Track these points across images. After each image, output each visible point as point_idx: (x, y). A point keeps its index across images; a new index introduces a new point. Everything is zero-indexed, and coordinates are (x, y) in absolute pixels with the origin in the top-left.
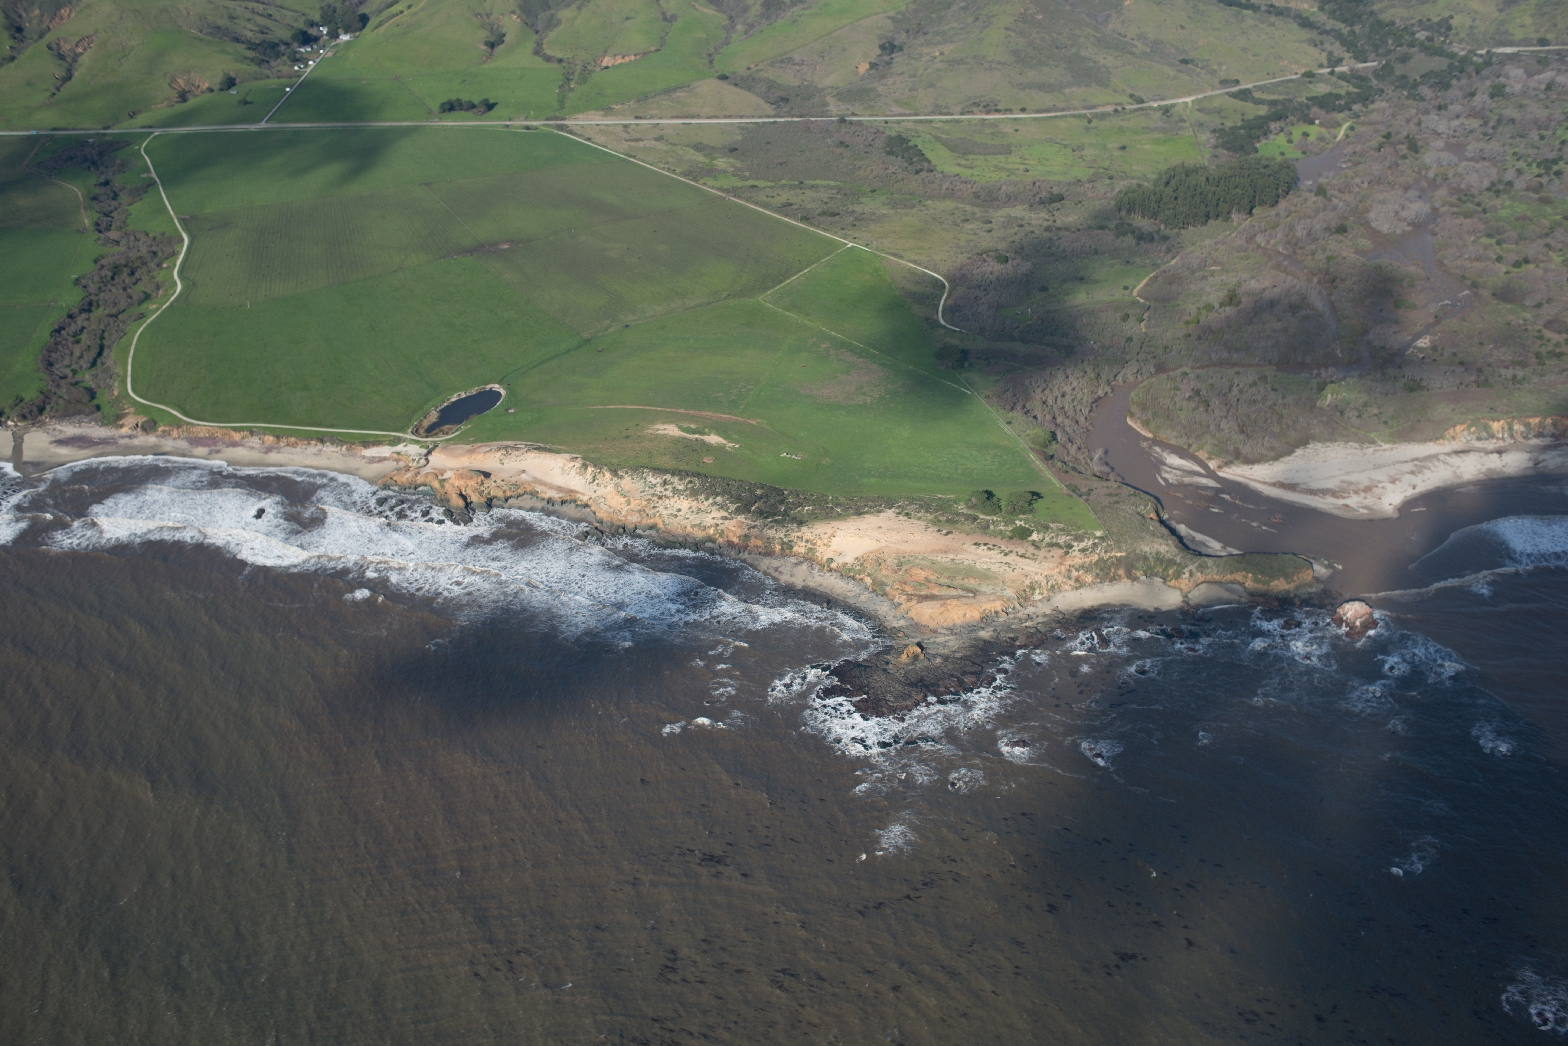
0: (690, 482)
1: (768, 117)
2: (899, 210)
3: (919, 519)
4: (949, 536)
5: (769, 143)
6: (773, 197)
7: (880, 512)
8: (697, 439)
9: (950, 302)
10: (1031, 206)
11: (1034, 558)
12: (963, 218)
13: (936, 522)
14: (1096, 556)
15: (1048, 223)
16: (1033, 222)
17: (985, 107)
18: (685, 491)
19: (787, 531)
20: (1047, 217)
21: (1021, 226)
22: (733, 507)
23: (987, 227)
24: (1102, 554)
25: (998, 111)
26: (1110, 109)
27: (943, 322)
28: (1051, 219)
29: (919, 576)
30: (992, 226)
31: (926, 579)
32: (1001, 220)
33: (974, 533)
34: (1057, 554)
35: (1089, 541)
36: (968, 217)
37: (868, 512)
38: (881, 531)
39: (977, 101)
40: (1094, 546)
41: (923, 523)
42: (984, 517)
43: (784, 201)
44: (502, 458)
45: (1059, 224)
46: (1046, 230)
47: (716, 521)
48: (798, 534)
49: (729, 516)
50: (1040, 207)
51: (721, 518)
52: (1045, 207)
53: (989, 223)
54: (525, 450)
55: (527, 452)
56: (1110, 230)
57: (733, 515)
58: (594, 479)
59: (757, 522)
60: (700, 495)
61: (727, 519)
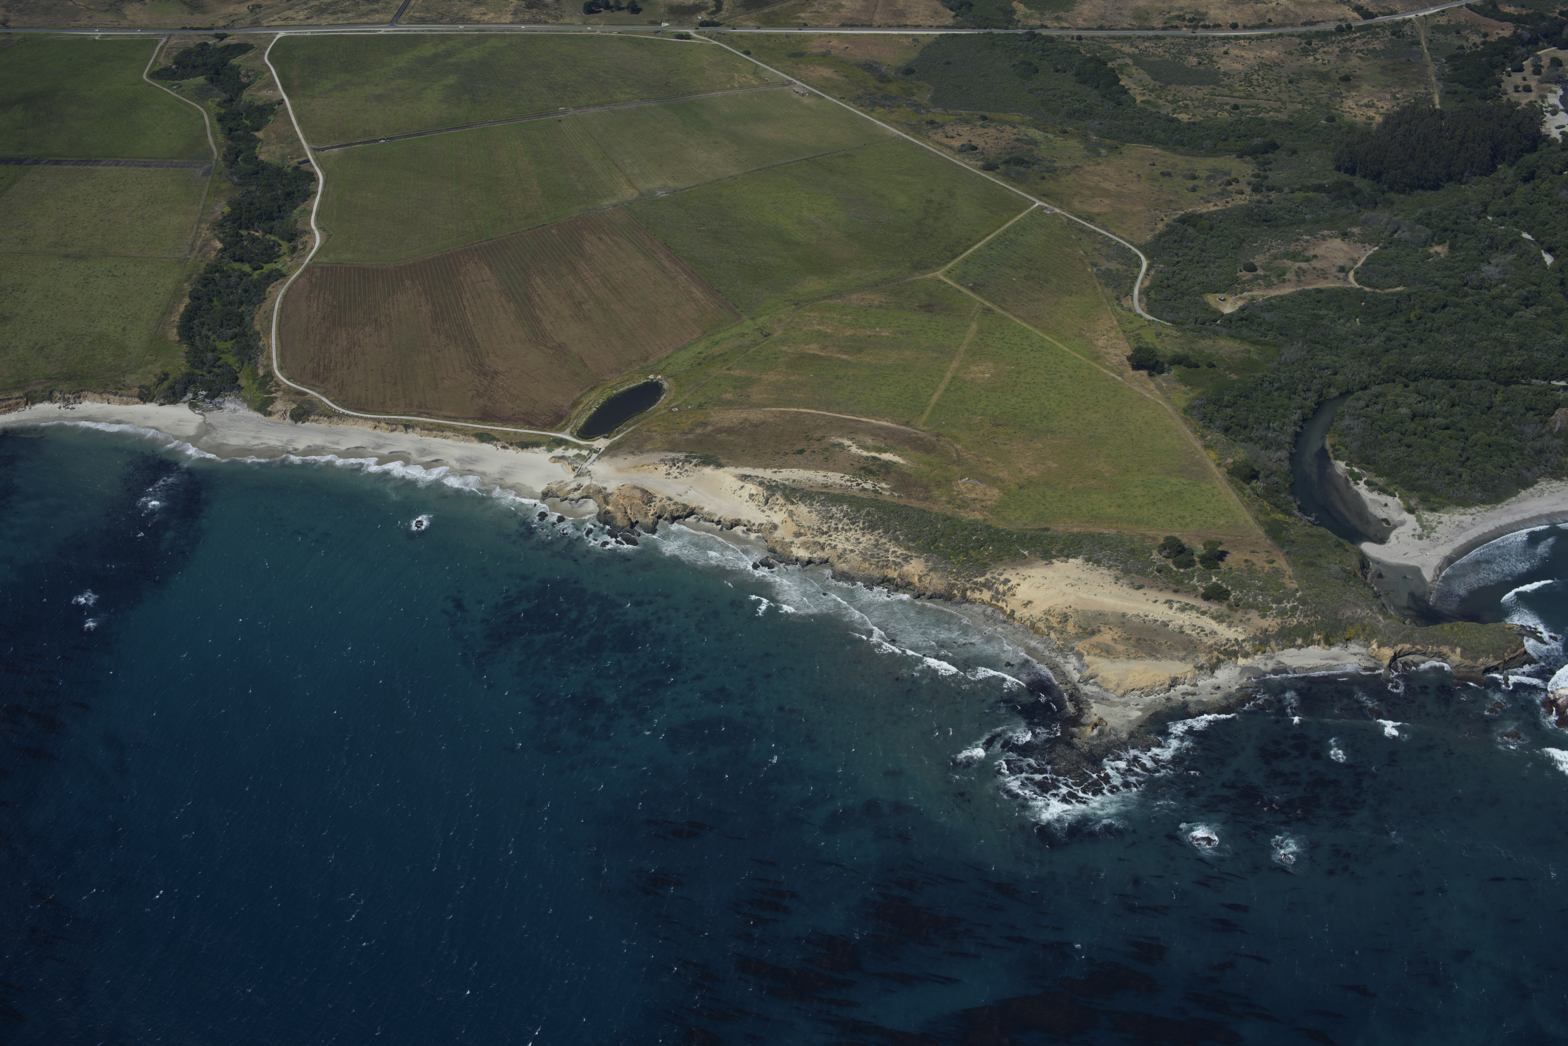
1: (946, 27)
3: (1109, 568)
4: (1142, 591)
5: (948, 63)
6: (952, 137)
7: (1068, 556)
8: (874, 458)
9: (1147, 284)
10: (1240, 157)
11: (1228, 620)
12: (1164, 170)
13: (1126, 572)
14: (1295, 620)
15: (1259, 179)
16: (1241, 178)
17: (1191, 20)
19: (969, 575)
20: (1257, 172)
22: (912, 545)
23: (1191, 184)
24: (1302, 619)
25: (1206, 27)
26: (1331, 26)
27: (1139, 311)
28: (1262, 174)
29: (1107, 637)
30: (1196, 182)
31: (1114, 640)
32: (1205, 174)
33: (1167, 588)
34: (1254, 615)
35: (1288, 602)
36: (1170, 170)
37: (1055, 557)
38: (1069, 581)
39: (1181, 13)
40: (1294, 609)
41: (1113, 572)
42: (1177, 569)
43: (966, 143)
44: (669, 471)
45: (1270, 182)
46: (1254, 190)
47: (894, 560)
48: (981, 579)
49: (909, 554)
50: (1250, 158)
51: (900, 556)
52: (1256, 158)
53: (1193, 177)
54: (693, 463)
55: (695, 466)
56: (1327, 191)
57: (913, 554)
58: (767, 502)
59: (938, 563)
60: (879, 529)
61: (906, 557)
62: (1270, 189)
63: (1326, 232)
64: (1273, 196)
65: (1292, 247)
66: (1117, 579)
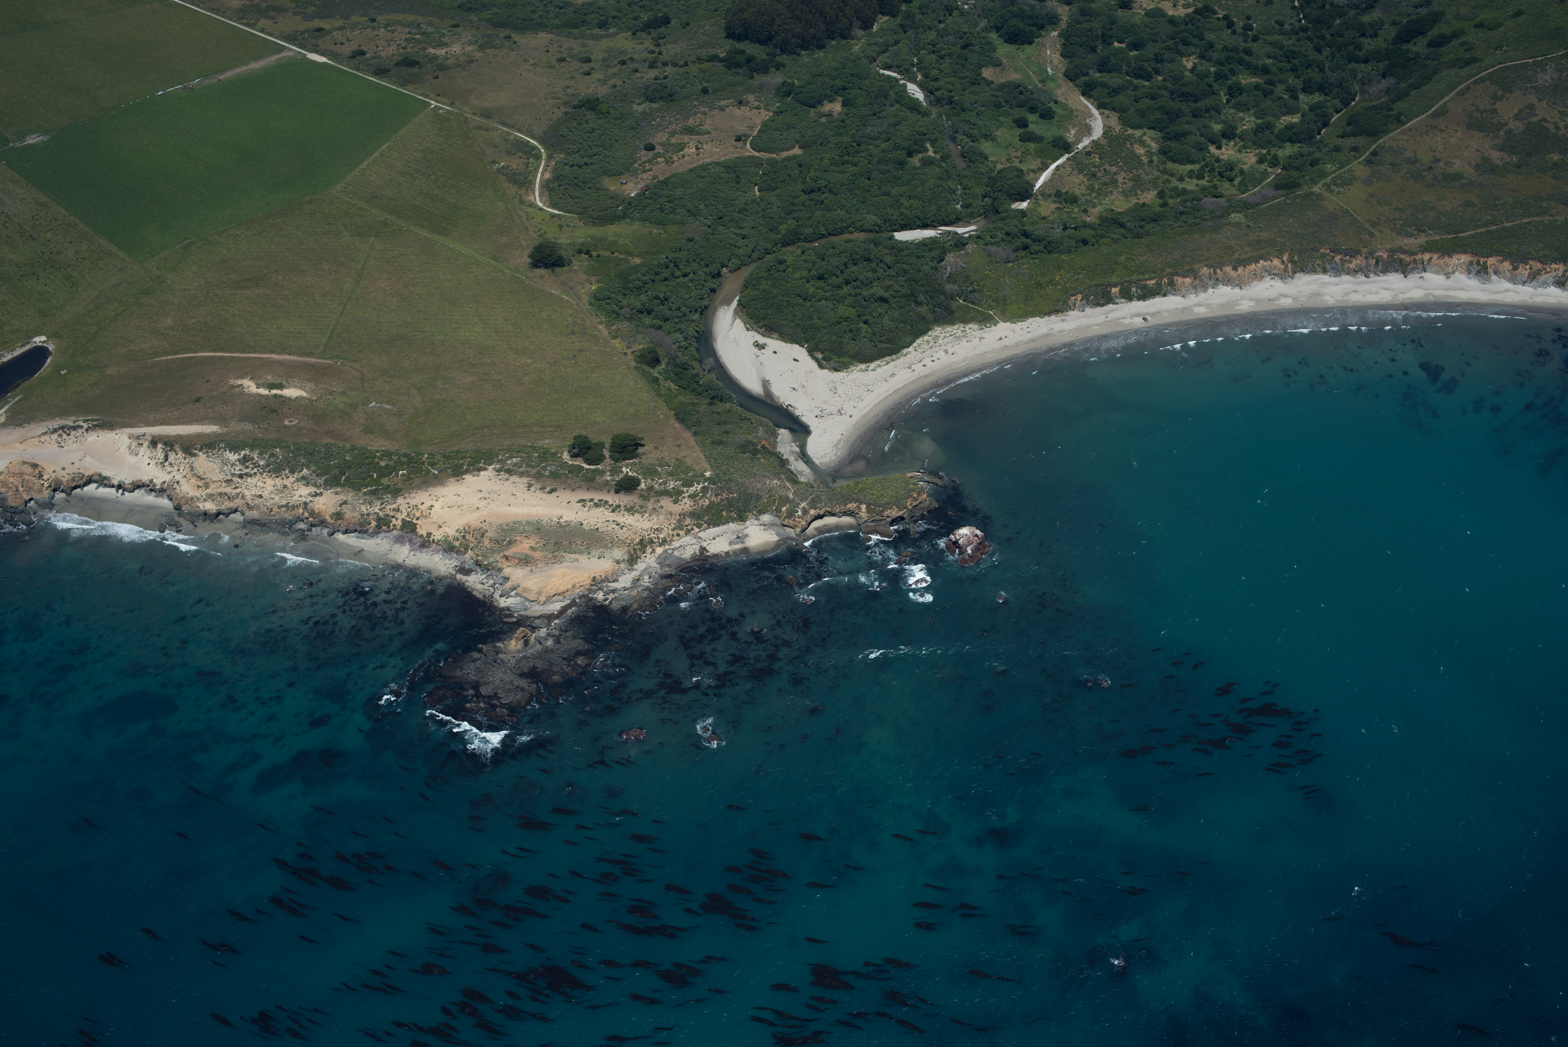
0: (272, 455)
2: (488, 51)
3: (521, 475)
4: (555, 494)
6: (342, 44)
7: (480, 470)
8: (275, 396)
9: (547, 176)
10: (634, 34)
11: (641, 510)
12: (559, 56)
13: (538, 476)
14: (707, 501)
15: (654, 55)
16: (636, 56)
18: (267, 466)
19: (382, 504)
20: (652, 48)
21: (623, 63)
22: (320, 481)
23: (586, 67)
24: (713, 498)
27: (540, 204)
28: (657, 50)
29: (524, 546)
30: (592, 65)
31: (532, 548)
32: (601, 56)
33: (579, 487)
34: (666, 503)
35: (699, 484)
36: (564, 56)
37: (467, 472)
38: (481, 495)
40: (705, 490)
41: (525, 480)
42: (588, 467)
43: (356, 48)
44: (60, 439)
45: (665, 57)
46: (651, 67)
47: (304, 499)
48: (394, 506)
49: (318, 492)
50: (644, 35)
51: (310, 495)
52: (650, 33)
53: (588, 60)
54: (85, 426)
55: (87, 430)
56: (721, 60)
57: (322, 490)
58: (166, 458)
59: (349, 496)
60: (285, 470)
61: (316, 495)
62: (665, 64)
63: (723, 103)
64: (669, 71)
65: (691, 122)
66: (530, 486)
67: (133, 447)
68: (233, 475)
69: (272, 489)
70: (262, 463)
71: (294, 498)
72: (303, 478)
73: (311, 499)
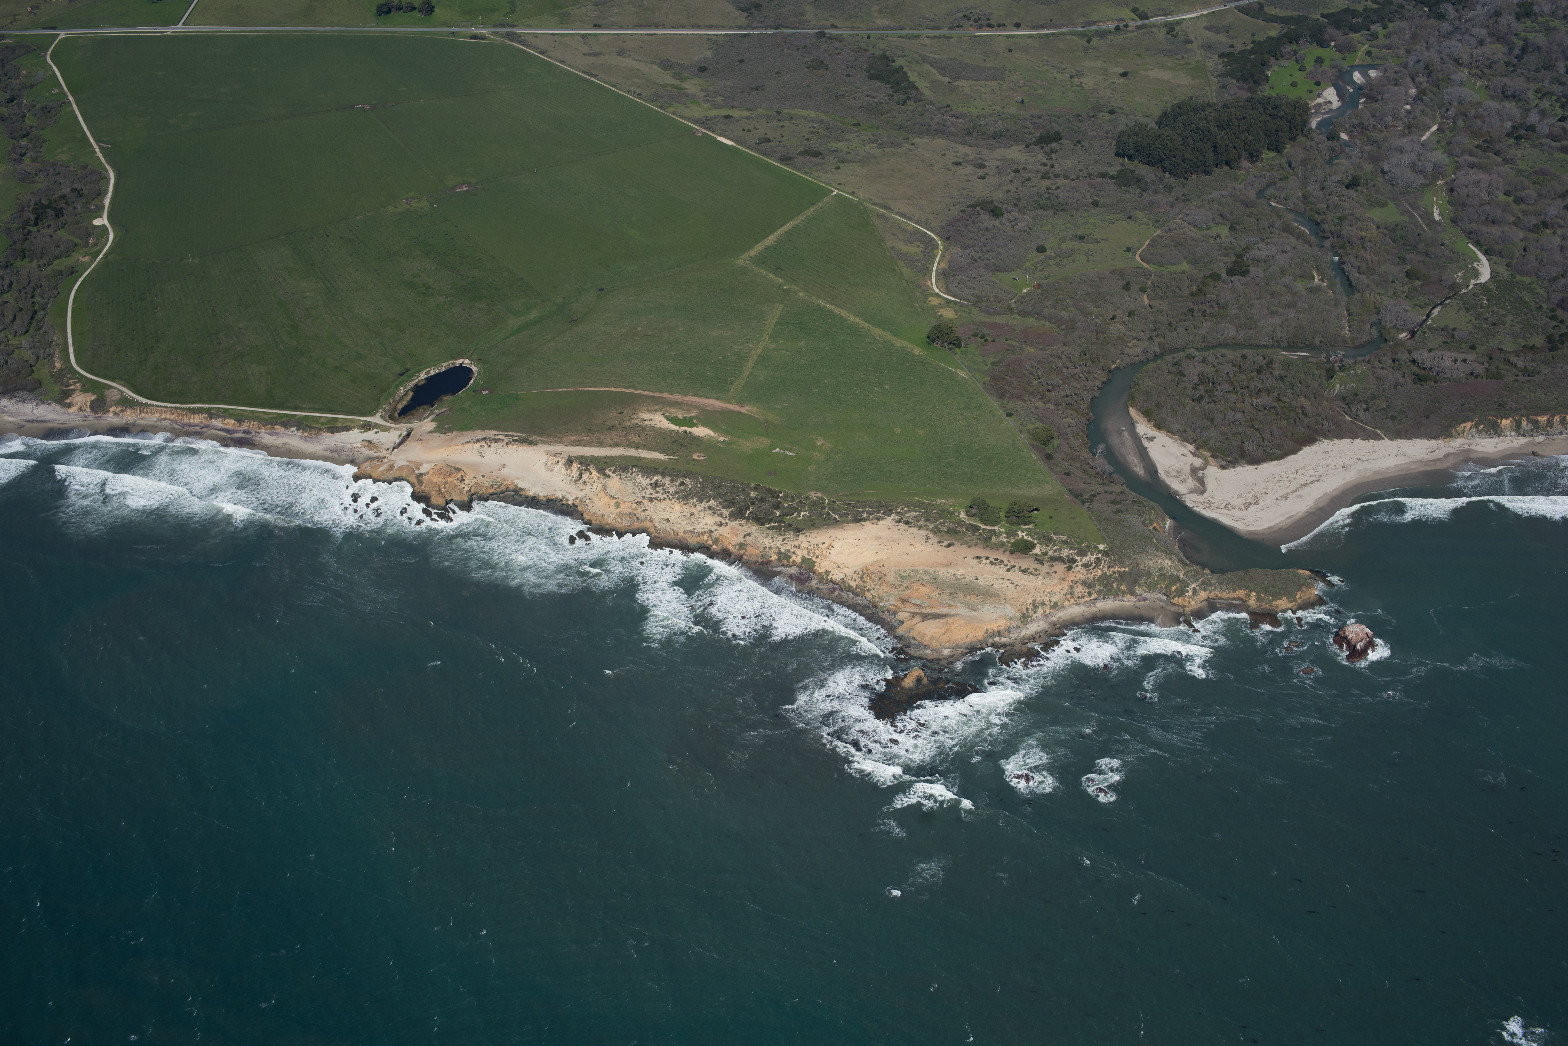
0: (682, 484)
1: (740, 27)
2: (886, 150)
3: (920, 527)
4: (952, 548)
5: (742, 61)
6: (749, 131)
7: (878, 519)
8: (686, 432)
9: (943, 265)
10: (1027, 146)
11: (1036, 573)
12: (955, 160)
13: (937, 531)
14: (1099, 571)
15: (1046, 168)
16: (1030, 167)
17: (976, 21)
19: (784, 540)
20: (1045, 161)
21: (1017, 171)
22: (726, 512)
23: (981, 172)
24: (1106, 570)
25: (990, 26)
26: (1111, 26)
27: (937, 291)
28: (1049, 162)
30: (986, 170)
31: (927, 595)
32: (995, 163)
33: (976, 545)
34: (1060, 569)
35: (1092, 555)
36: (960, 160)
37: (867, 519)
38: (881, 541)
39: (967, 13)
40: (1098, 560)
41: (923, 532)
42: (985, 527)
43: (762, 136)
44: (481, 450)
45: (1057, 169)
46: (1043, 177)
47: (710, 528)
48: (796, 543)
49: (724, 522)
50: (1036, 148)
51: (715, 524)
52: (1042, 148)
53: (982, 166)
54: (506, 441)
55: (507, 444)
56: (1112, 177)
57: (727, 521)
58: (580, 477)
59: (753, 528)
60: (693, 498)
61: (721, 525)
62: (1057, 176)
63: (1112, 216)
64: (1061, 183)
65: (1081, 230)
66: (928, 538)
67: (549, 464)
68: (644, 497)
69: (680, 515)
70: (672, 490)
71: (701, 525)
72: (710, 508)
73: (716, 528)
